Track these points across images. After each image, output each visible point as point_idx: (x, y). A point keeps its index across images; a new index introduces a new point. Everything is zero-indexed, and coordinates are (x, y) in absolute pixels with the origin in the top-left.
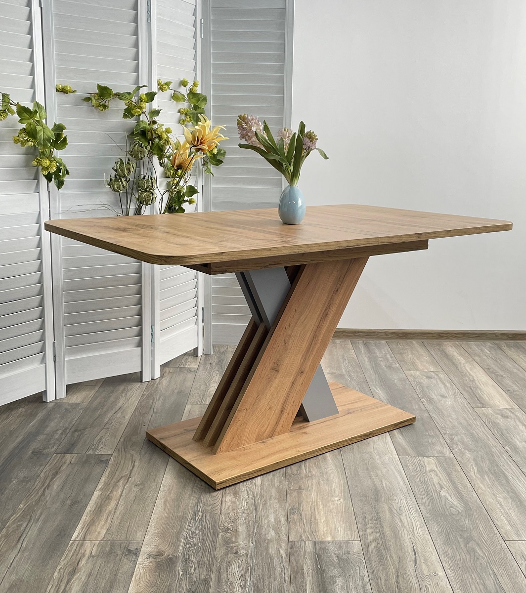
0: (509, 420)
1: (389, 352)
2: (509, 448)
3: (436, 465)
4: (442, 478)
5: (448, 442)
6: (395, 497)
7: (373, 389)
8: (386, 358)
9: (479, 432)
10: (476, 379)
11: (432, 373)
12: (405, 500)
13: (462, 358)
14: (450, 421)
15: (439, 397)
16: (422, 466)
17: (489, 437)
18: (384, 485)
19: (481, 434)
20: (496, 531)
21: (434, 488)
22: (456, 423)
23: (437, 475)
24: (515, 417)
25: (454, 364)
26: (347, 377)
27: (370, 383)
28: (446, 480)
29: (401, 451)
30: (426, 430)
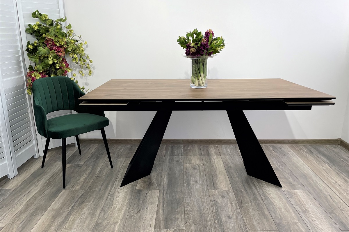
0: (224, 199)
1: (181, 151)
2: (217, 222)
5: (186, 217)
7: (163, 178)
8: (178, 156)
9: (205, 209)
10: (217, 169)
11: (197, 166)
13: (215, 155)
14: (193, 201)
15: (194, 182)
17: (209, 212)
19: (206, 211)
22: (196, 202)
24: (228, 197)
25: (210, 160)
27: (163, 173)
29: (157, 226)
30: (178, 208)
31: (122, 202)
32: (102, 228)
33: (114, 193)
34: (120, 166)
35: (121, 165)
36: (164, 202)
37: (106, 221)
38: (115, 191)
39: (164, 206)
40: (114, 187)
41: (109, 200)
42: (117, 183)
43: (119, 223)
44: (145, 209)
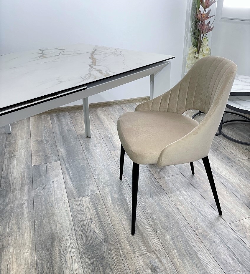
1: (69, 119)
3: (89, 202)
4: (92, 213)
5: (97, 181)
6: (64, 238)
7: (59, 149)
8: (68, 124)
9: (113, 170)
10: (112, 130)
12: (70, 239)
13: (105, 118)
14: (98, 164)
15: (93, 147)
16: (81, 205)
18: (58, 229)
20: (122, 253)
21: (87, 223)
22: (101, 165)
23: (89, 211)
25: (102, 123)
26: (45, 142)
27: (58, 144)
28: (94, 214)
29: (70, 196)
30: (85, 175)
31: (20, 183)
32: (7, 213)
33: (7, 175)
34: (3, 145)
35: (4, 143)
36: (68, 172)
37: (9, 206)
38: (8, 171)
39: (71, 175)
40: (5, 168)
41: (3, 183)
42: (7, 164)
43: (26, 204)
44: (51, 183)
